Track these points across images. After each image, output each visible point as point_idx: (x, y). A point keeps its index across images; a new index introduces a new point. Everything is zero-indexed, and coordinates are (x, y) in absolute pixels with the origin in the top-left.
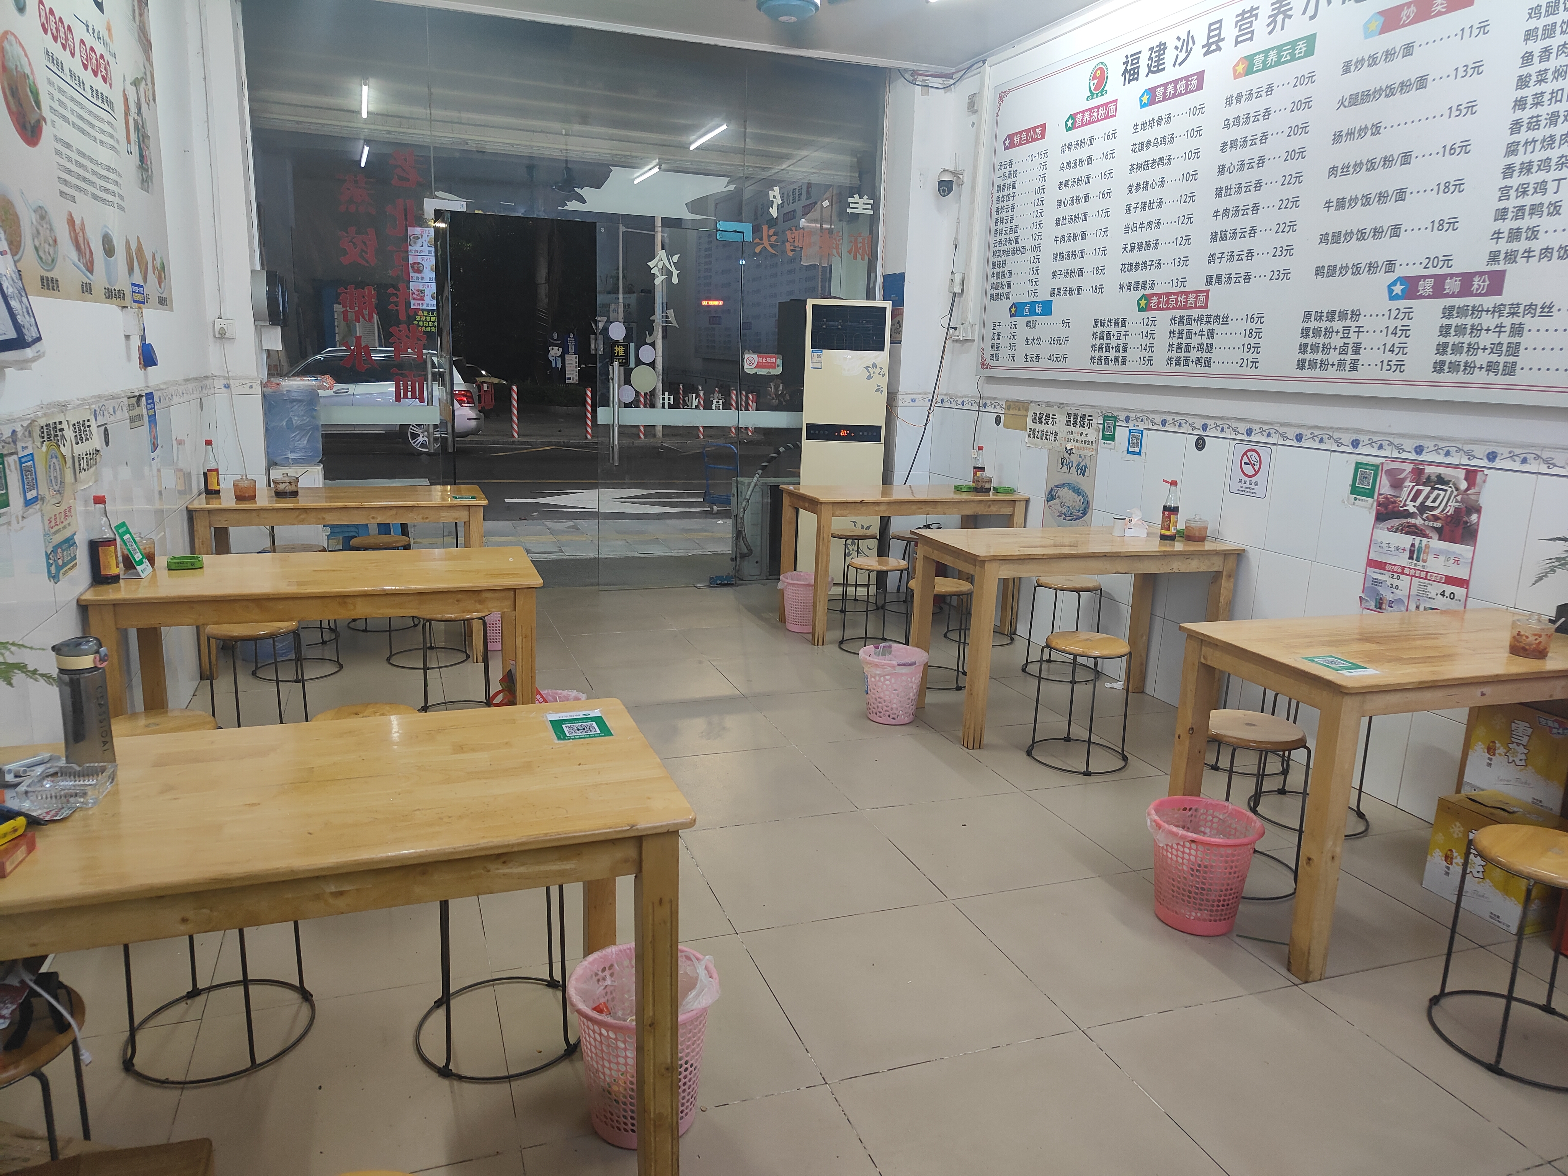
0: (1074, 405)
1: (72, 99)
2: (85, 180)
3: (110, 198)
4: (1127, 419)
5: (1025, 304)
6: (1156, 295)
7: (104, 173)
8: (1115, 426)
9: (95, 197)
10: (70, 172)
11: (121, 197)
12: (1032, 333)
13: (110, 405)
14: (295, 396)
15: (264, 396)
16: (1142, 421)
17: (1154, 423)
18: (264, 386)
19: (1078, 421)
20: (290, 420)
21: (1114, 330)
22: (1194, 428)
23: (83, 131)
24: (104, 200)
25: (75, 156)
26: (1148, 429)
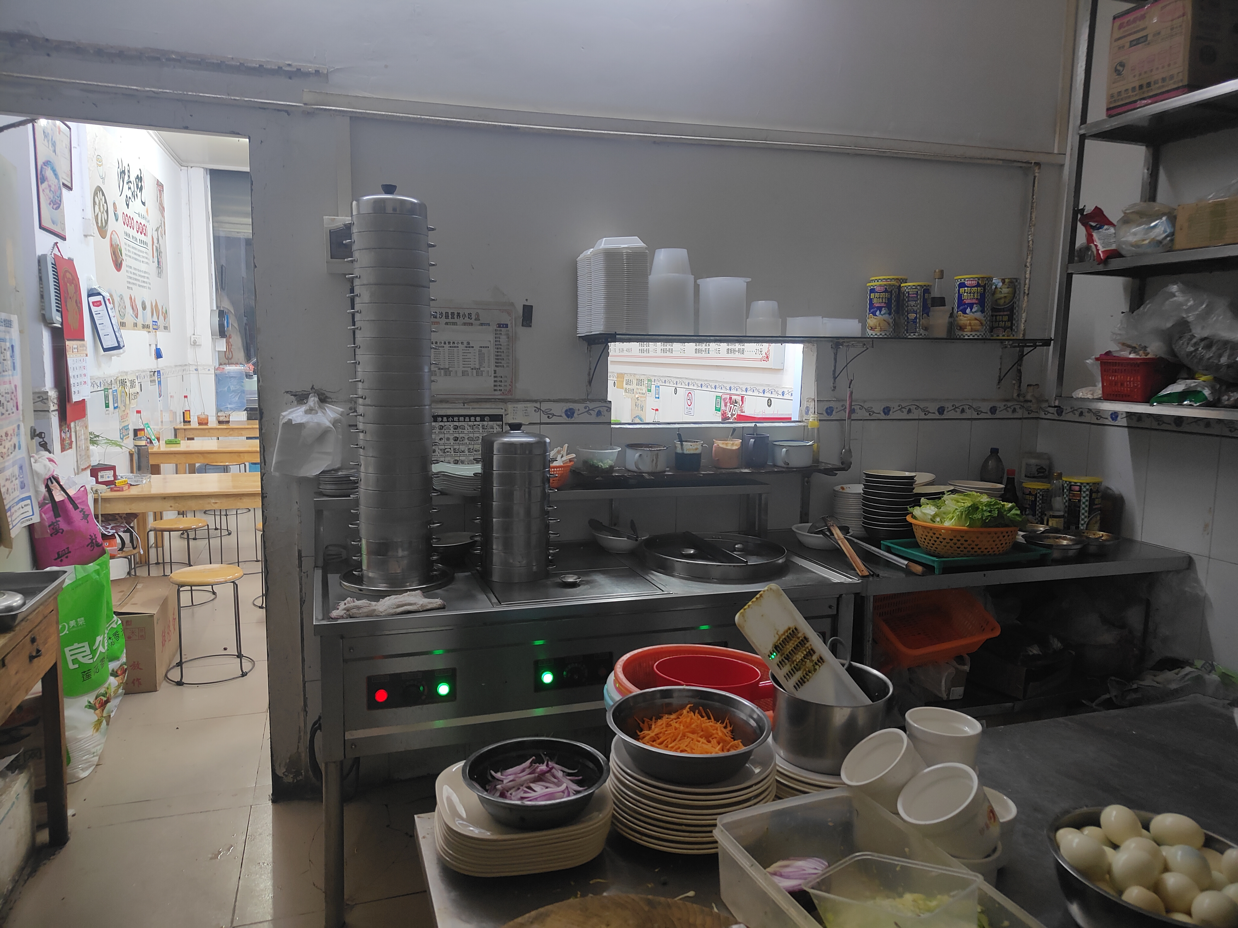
1: (133, 248)
2: (136, 280)
3: (145, 285)
7: (143, 274)
9: (140, 286)
10: (131, 278)
11: (150, 284)
13: (143, 374)
14: (232, 374)
15: (216, 375)
18: (216, 369)
20: (229, 387)
23: (136, 259)
24: (142, 286)
25: (133, 271)
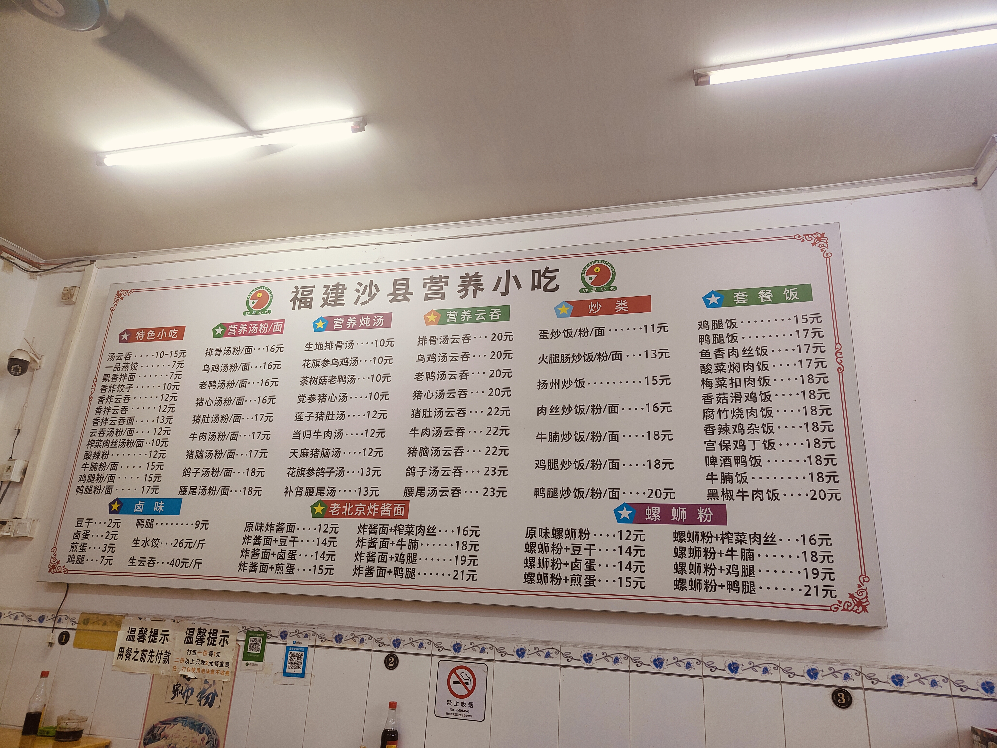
0: (200, 619)
4: (284, 635)
5: (137, 500)
6: (337, 502)
8: (264, 643)
12: (143, 533)
16: (306, 636)
17: (323, 639)
19: (206, 638)
21: (276, 535)
22: (381, 644)
26: (316, 646)
